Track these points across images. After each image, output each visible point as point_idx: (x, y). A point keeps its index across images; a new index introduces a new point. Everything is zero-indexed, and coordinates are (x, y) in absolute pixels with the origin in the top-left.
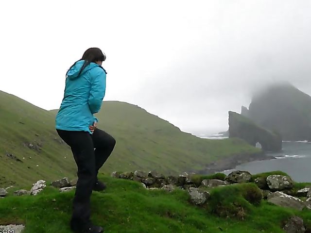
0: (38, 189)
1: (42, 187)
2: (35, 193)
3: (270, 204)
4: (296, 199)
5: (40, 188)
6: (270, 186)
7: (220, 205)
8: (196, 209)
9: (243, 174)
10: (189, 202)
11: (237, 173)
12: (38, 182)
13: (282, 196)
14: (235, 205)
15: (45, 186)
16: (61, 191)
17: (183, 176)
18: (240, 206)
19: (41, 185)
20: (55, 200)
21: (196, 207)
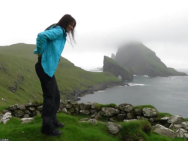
0: (6, 119)
1: (9, 118)
2: (5, 122)
3: (155, 133)
4: (171, 130)
5: (8, 118)
6: (144, 115)
7: (127, 134)
8: (113, 137)
9: (128, 105)
10: (108, 132)
11: (125, 105)
12: (6, 114)
13: (162, 128)
14: (137, 135)
15: (11, 117)
16: (22, 121)
17: (89, 104)
18: (140, 136)
19: (8, 116)
20: (23, 132)
21: (112, 136)
